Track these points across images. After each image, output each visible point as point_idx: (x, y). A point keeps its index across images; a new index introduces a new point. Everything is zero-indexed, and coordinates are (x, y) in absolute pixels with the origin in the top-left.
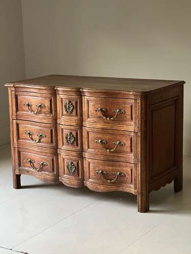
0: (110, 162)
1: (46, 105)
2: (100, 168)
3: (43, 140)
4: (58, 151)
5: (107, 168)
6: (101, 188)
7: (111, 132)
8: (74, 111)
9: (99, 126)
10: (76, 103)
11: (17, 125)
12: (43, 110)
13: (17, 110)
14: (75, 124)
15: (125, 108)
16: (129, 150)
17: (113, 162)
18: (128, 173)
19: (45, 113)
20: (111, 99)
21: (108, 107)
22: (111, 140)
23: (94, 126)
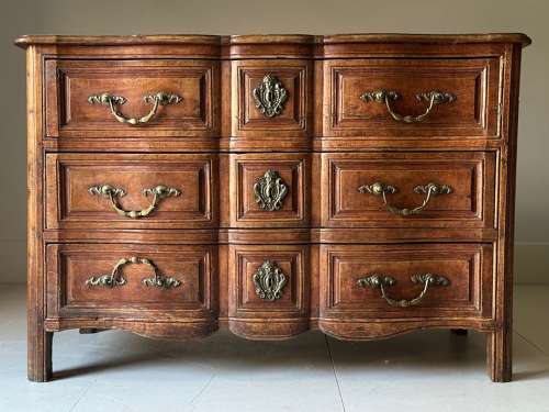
0: (405, 247)
1: (186, 95)
2: (373, 268)
3: (168, 205)
4: (222, 236)
5: (396, 265)
6: (376, 328)
7: (409, 158)
8: (290, 106)
9: (374, 143)
10: (296, 82)
11: (62, 168)
12: (174, 111)
13: (63, 121)
14: (289, 144)
15: (455, 87)
16: (465, 204)
17: (412, 247)
18: (459, 274)
19: (179, 121)
20: (413, 62)
21: (405, 87)
22: (409, 180)
23: (358, 144)
